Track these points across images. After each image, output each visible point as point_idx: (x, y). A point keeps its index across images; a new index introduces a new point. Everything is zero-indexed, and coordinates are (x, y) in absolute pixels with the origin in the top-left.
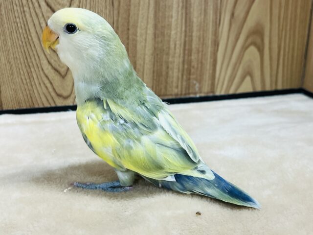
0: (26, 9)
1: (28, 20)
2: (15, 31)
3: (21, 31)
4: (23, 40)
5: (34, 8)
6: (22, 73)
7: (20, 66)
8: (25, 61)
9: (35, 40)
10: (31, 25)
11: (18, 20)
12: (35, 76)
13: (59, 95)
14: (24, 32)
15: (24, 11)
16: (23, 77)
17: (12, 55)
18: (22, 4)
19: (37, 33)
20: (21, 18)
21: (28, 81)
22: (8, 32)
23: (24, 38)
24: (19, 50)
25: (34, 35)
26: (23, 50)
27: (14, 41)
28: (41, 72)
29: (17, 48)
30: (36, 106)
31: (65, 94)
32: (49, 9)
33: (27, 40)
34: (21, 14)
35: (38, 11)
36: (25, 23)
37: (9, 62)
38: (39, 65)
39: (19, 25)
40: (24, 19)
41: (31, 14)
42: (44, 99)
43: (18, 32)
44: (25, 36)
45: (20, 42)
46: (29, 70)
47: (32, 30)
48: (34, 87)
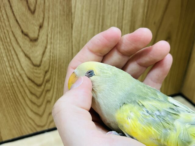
0: (14, 84)
2: (7, 98)
3: (11, 97)
4: (13, 101)
5: (20, 83)
6: (14, 119)
8: (16, 113)
9: (22, 101)
10: (18, 93)
11: (9, 91)
12: (23, 119)
13: (39, 126)
15: (13, 86)
16: (15, 122)
17: (7, 112)
18: (12, 82)
19: (22, 96)
20: (11, 89)
21: (18, 123)
22: (2, 100)
25: (20, 97)
26: (14, 108)
27: (8, 104)
29: (10, 107)
30: (25, 134)
31: (42, 124)
32: (30, 81)
33: (16, 101)
35: (22, 84)
36: (14, 92)
38: (25, 113)
39: (10, 94)
40: (14, 90)
41: (18, 87)
42: (29, 130)
43: (10, 98)
44: (15, 99)
45: (12, 104)
46: (18, 117)
48: (22, 125)
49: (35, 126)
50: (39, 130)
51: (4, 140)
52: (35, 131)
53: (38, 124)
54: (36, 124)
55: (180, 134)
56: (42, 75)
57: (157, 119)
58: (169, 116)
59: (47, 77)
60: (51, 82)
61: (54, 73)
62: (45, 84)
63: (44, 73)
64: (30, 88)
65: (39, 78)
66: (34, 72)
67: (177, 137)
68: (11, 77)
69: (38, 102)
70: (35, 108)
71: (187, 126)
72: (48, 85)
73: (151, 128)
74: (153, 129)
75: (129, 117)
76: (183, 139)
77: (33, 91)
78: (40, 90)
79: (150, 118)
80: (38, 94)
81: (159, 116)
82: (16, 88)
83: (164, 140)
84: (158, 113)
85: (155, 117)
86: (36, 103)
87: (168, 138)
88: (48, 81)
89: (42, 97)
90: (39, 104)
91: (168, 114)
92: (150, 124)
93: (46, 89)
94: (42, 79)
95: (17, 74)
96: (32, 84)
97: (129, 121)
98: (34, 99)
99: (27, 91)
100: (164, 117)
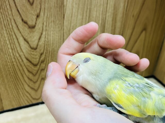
0: (15, 63)
1: (16, 68)
2: (9, 75)
3: (12, 74)
4: (14, 78)
5: (19, 62)
6: (14, 92)
7: (13, 90)
8: (16, 87)
9: (21, 77)
10: (18, 71)
11: (10, 69)
12: (21, 93)
13: (34, 99)
14: (14, 74)
15: (13, 65)
16: (14, 95)
17: (8, 86)
18: (12, 61)
19: (21, 73)
20: (12, 68)
21: (17, 96)
22: (5, 76)
23: (14, 77)
24: (12, 83)
25: (20, 75)
26: (14, 83)
27: (9, 80)
28: (24, 91)
29: (10, 82)
30: (22, 105)
31: (37, 98)
32: (28, 61)
33: (16, 78)
34: (12, 66)
35: (22, 63)
36: (15, 70)
37: (6, 89)
38: (23, 88)
39: (11, 71)
40: (14, 68)
41: (17, 66)
42: (26, 102)
43: (10, 75)
44: (15, 76)
45: (12, 80)
46: (18, 91)
47: (19, 73)
48: (21, 98)
49: (31, 99)
50: (34, 102)
51: (5, 109)
52: (31, 103)
53: (34, 97)
54: (31, 97)
55: (156, 102)
56: (38, 57)
57: (137, 90)
58: (146, 88)
59: (42, 58)
60: (45, 62)
61: (48, 55)
62: (40, 65)
63: (40, 55)
64: (28, 67)
65: (36, 59)
66: (31, 54)
67: (154, 104)
68: (12, 58)
69: (34, 79)
70: (31, 84)
71: (161, 97)
72: (43, 65)
73: (133, 97)
74: (135, 97)
75: (115, 88)
76: (158, 107)
77: (30, 70)
78: (36, 69)
79: (131, 89)
80: (34, 72)
81: (138, 87)
82: (16, 66)
83: (144, 107)
84: (137, 85)
85: (135, 88)
86: (33, 79)
87: (146, 105)
88: (43, 62)
89: (38, 75)
90: (35, 81)
91: (145, 87)
92: (132, 93)
93: (41, 68)
94: (38, 60)
95: (18, 55)
96: (29, 64)
97: (116, 91)
98: (31, 76)
99: (25, 70)
100: (142, 88)
